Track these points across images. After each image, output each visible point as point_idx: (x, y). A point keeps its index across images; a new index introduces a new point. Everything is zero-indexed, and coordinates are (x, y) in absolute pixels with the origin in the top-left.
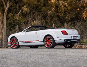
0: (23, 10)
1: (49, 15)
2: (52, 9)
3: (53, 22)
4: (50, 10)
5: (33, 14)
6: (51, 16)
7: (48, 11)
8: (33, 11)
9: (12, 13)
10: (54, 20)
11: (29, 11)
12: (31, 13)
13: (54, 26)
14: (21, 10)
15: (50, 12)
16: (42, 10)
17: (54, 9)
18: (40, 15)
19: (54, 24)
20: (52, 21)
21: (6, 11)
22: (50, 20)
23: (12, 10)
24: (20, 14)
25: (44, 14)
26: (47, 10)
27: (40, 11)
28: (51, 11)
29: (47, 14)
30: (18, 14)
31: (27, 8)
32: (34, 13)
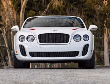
0: (53, 4)
1: (98, 14)
2: (103, 2)
3: (105, 25)
4: (99, 4)
5: (71, 12)
6: (101, 15)
7: (97, 6)
8: (70, 6)
9: (34, 10)
10: (107, 22)
11: (64, 6)
12: (67, 10)
13: (107, 31)
14: (48, 5)
15: (99, 8)
16: (86, 4)
17: (106, 3)
18: (82, 12)
19: (106, 29)
20: (103, 23)
21: (24, 7)
22: (101, 21)
23: (34, 5)
24: (47, 11)
25: (89, 12)
26: (95, 3)
27: (82, 7)
28: (101, 7)
29: (94, 11)
30: (43, 11)
31: (60, 2)
32: (73, 9)
